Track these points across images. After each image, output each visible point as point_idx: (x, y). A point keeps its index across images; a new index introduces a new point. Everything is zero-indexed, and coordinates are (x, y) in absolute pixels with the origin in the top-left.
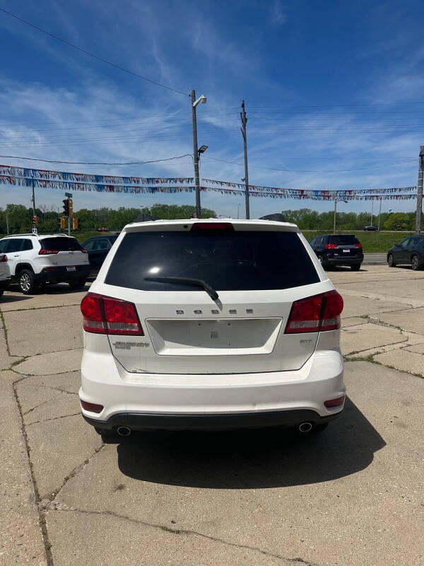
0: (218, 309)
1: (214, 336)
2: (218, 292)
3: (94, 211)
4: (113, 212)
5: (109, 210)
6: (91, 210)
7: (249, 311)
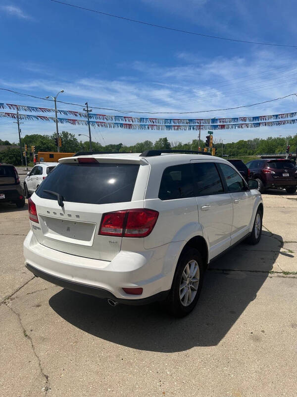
0: (63, 213)
1: (68, 229)
2: (64, 202)
3: (248, 141)
4: (263, 141)
5: (260, 139)
6: (247, 140)
7: (78, 216)
